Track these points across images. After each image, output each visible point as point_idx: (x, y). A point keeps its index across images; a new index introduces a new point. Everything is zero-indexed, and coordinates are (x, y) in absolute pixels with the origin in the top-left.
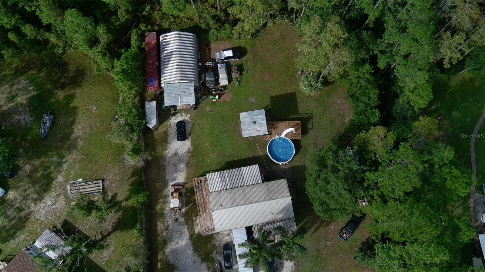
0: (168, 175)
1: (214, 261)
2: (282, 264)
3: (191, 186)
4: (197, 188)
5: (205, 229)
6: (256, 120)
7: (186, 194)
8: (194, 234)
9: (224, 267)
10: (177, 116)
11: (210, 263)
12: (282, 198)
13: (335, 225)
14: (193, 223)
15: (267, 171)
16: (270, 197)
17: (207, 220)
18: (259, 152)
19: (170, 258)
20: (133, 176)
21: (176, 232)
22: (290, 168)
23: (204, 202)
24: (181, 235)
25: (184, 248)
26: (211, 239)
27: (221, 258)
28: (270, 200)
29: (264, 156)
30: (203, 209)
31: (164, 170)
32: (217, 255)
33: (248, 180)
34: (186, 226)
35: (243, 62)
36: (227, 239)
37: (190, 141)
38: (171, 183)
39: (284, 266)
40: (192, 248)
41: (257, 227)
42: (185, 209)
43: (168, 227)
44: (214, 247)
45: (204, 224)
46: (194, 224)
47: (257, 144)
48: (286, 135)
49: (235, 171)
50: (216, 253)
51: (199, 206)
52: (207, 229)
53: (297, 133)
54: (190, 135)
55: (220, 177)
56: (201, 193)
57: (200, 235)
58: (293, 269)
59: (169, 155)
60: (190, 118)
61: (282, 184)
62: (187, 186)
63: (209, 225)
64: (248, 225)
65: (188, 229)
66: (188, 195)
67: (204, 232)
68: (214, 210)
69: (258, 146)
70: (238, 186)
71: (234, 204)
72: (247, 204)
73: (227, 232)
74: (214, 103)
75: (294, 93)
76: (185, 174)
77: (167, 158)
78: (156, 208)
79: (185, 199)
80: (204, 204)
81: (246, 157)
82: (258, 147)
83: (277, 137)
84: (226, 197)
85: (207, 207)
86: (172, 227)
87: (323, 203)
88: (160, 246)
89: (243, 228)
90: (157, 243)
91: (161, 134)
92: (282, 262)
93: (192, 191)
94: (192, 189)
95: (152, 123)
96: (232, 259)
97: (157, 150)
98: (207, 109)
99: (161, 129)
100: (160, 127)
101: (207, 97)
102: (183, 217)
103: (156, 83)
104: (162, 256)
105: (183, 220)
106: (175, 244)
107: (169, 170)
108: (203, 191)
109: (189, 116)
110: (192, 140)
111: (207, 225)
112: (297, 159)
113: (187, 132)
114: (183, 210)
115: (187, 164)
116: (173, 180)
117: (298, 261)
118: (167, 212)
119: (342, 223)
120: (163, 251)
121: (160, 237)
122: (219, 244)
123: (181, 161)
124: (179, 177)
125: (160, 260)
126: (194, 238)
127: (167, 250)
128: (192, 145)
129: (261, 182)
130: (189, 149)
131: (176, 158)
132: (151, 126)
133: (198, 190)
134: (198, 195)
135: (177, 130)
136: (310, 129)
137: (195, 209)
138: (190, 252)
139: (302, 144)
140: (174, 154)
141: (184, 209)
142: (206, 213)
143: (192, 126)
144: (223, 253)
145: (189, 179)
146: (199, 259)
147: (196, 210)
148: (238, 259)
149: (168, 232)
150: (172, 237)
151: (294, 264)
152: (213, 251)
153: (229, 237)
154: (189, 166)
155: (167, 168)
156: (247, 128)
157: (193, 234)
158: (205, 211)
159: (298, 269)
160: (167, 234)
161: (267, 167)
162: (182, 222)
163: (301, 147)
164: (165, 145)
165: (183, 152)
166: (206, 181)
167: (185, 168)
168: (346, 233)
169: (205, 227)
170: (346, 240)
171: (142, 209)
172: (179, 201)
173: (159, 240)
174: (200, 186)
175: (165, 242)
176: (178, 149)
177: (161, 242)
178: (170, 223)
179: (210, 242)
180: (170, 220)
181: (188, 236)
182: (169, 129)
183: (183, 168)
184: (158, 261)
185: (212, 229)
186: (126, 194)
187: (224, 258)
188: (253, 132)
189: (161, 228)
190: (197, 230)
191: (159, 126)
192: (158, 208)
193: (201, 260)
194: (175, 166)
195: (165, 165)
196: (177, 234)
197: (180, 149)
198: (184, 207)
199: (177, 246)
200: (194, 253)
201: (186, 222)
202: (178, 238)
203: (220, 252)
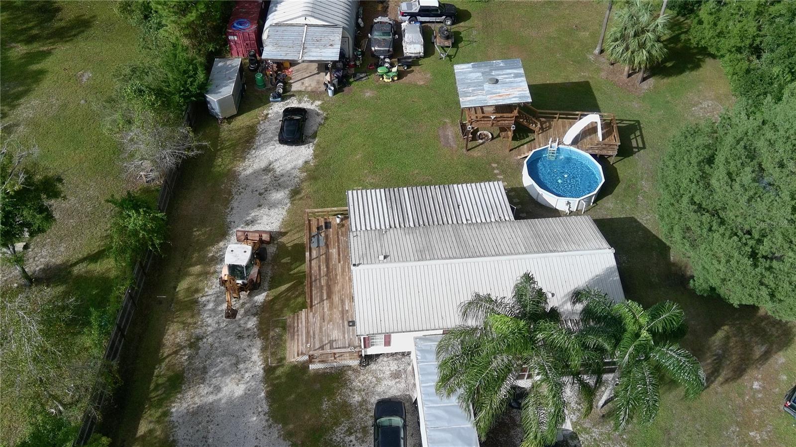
0: (234, 211)
3: (295, 241)
4: (314, 241)
5: (322, 348)
6: (499, 78)
7: (277, 257)
8: (283, 366)
14: (280, 337)
16: (544, 247)
19: (180, 433)
21: (224, 355)
24: (236, 364)
25: (238, 407)
26: (335, 385)
30: (324, 292)
31: (227, 202)
32: (352, 438)
33: (472, 214)
34: (259, 343)
35: (461, 30)
36: (391, 389)
37: (311, 148)
38: (240, 230)
42: (267, 296)
43: (199, 338)
44: (345, 409)
45: (320, 332)
46: (288, 335)
47: (494, 165)
48: (574, 142)
49: (435, 191)
50: (350, 432)
51: (310, 285)
52: (327, 349)
53: (607, 140)
54: (314, 136)
57: (299, 369)
59: (249, 171)
60: (321, 107)
62: (283, 240)
65: (264, 349)
66: (283, 261)
71: (426, 255)
73: (394, 366)
76: (285, 213)
77: (242, 177)
78: (175, 288)
80: (328, 280)
82: (496, 171)
83: (551, 147)
86: (211, 339)
88: (153, 395)
90: (149, 383)
91: (239, 130)
94: (299, 247)
97: (219, 160)
98: (368, 94)
99: (243, 120)
100: (240, 118)
101: (370, 75)
102: (254, 315)
103: (250, 28)
104: (151, 426)
105: (253, 323)
106: (211, 389)
107: (240, 202)
108: (331, 247)
109: (318, 103)
110: (317, 147)
113: (308, 132)
114: (260, 297)
115: (295, 193)
116: (248, 224)
118: (208, 298)
120: (160, 410)
121: (163, 365)
122: (362, 400)
123: (279, 186)
124: (265, 219)
125: (143, 437)
126: (279, 377)
127: (179, 407)
128: (316, 156)
129: (513, 218)
130: (306, 162)
131: (267, 178)
132: (213, 99)
133: (314, 247)
134: (314, 257)
136: (639, 149)
137: (297, 297)
138: (255, 420)
139: (620, 176)
140: (264, 170)
141: (264, 294)
143: (322, 122)
144: (375, 425)
149: (197, 354)
150: (205, 368)
152: (338, 423)
153: (400, 382)
154: (298, 197)
155: (236, 197)
156: (473, 90)
157: (276, 364)
158: (329, 296)
160: (191, 357)
162: (248, 329)
163: (618, 181)
164: (243, 151)
165: (290, 169)
167: (287, 201)
173: (157, 376)
174: (323, 234)
175: (176, 383)
176: (276, 161)
177: (162, 381)
178: (210, 329)
179: (331, 393)
180: (210, 321)
181: (259, 369)
182: (261, 122)
183: (282, 200)
188: (491, 98)
189: (177, 340)
190: (295, 354)
192: (183, 285)
194: (260, 194)
195: (234, 190)
196: (225, 362)
197: (282, 161)
198: (265, 290)
199: (211, 398)
200: (270, 426)
201: (263, 331)
202: (225, 373)
203: (364, 430)
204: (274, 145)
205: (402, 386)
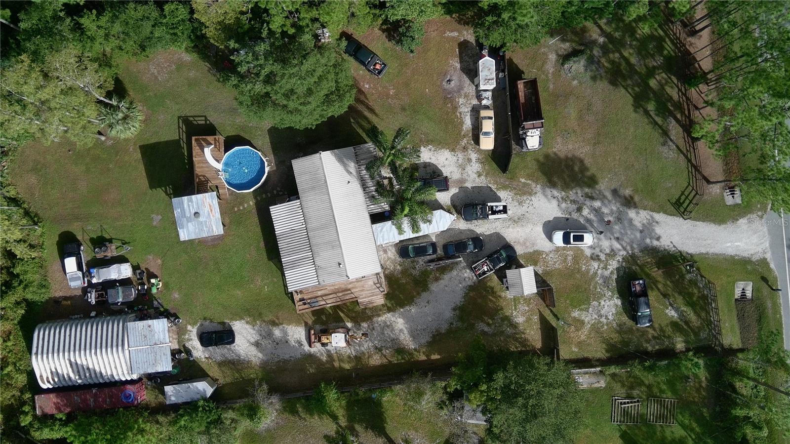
0: (293, 355)
1: (426, 271)
2: (427, 165)
3: (311, 315)
4: (313, 305)
5: (378, 288)
6: (193, 212)
7: (323, 323)
8: (386, 304)
9: (435, 256)
10: (190, 348)
11: (429, 277)
12: (323, 167)
13: (363, 82)
14: (370, 309)
15: (281, 191)
16: (322, 185)
17: (363, 287)
18: (249, 205)
19: (423, 341)
20: (297, 412)
21: (384, 333)
22: (275, 154)
23: (335, 293)
24: (388, 326)
25: (408, 319)
26: (393, 279)
27: (421, 260)
28: (327, 186)
29: (255, 198)
30: (346, 293)
31: (285, 362)
32: (417, 267)
33: (296, 223)
34: (375, 319)
35: (87, 238)
36: (392, 254)
37: (234, 322)
38: (306, 347)
39: (429, 163)
40: (407, 308)
41: (372, 206)
42: (348, 322)
43: (376, 348)
44: (404, 272)
45: (370, 290)
46: (371, 306)
47: (236, 209)
48: (218, 161)
49: (282, 244)
50: (414, 268)
51: (342, 301)
52: (378, 285)
53: (213, 142)
54: (223, 323)
55: (292, 268)
56: (321, 299)
57: (388, 296)
58: (433, 149)
59: (260, 355)
60: (193, 324)
61: (301, 166)
62: (310, 322)
63: (371, 283)
64: (368, 220)
65: (379, 316)
66: (324, 319)
67: (382, 290)
68: (347, 276)
69: (238, 207)
70: (307, 238)
71: (336, 244)
72: (335, 222)
73: (381, 253)
74: (166, 285)
75: (142, 148)
76: (291, 326)
77: (265, 358)
78: (348, 370)
79: (331, 324)
80: (339, 292)
81: (259, 228)
82: (241, 208)
83: (223, 177)
84: (325, 257)
85: (343, 286)
86: (376, 342)
87: (328, 100)
88: (407, 359)
89: (374, 228)
90: (401, 363)
91: (223, 372)
92: (423, 165)
93: (319, 313)
94: (315, 313)
95: (204, 390)
96: (423, 243)
97: (252, 376)
98: (177, 296)
99: (214, 372)
100: (211, 375)
101: (155, 297)
102: (360, 325)
103: (130, 389)
104: (421, 354)
105: (365, 325)
106: (401, 334)
107: (285, 354)
108: (317, 295)
109: (189, 328)
110: (232, 319)
111: (372, 286)
112: (258, 142)
113: (219, 328)
114: (349, 325)
115: (274, 324)
116: (302, 345)
117: (421, 141)
118: (353, 351)
119: (361, 70)
120: (414, 352)
121: (392, 360)
122: (399, 265)
123: (270, 334)
124: (297, 336)
125: (427, 356)
126: (392, 305)
127: (412, 345)
128: (241, 318)
129: (299, 201)
130: (247, 323)
131: (264, 342)
132: (209, 391)
133: (317, 304)
134: (324, 303)
135: (216, 345)
136: (206, 120)
137: (347, 307)
138: (413, 310)
139: (233, 134)
140: (258, 347)
142: (353, 288)
143: (208, 321)
144: (413, 257)
145: (298, 319)
146: (425, 295)
147: (348, 304)
148: (421, 234)
149: (385, 346)
150: (392, 340)
151: (424, 147)
152: (411, 274)
153: (389, 249)
154: (277, 321)
155: (281, 357)
156: (206, 227)
157: (386, 308)
158: (349, 290)
159: (432, 141)
160: (387, 348)
161: (275, 192)
162: (369, 326)
163: (238, 136)
164: (243, 363)
165: (255, 332)
166: (301, 292)
167: (281, 327)
168: (375, 65)
169: (375, 289)
170: (385, 65)
171: (349, 392)
172: (335, 333)
173: (398, 360)
174: (309, 301)
175: (400, 350)
176: (248, 341)
177: (400, 357)
178: (370, 344)
179: (397, 280)
180: (366, 346)
181: (389, 315)
182: (214, 360)
183: (281, 330)
184: (429, 359)
185: (377, 277)
186: (325, 420)
187: (420, 256)
188: (213, 216)
189: (378, 358)
190: (379, 300)
191: (208, 376)
192: (347, 366)
193: (425, 291)
194: (277, 344)
195: (276, 360)
196: (387, 332)
197: (249, 338)
198: (345, 324)
199: (406, 332)
200: (416, 303)
201: (369, 318)
202: (393, 330)
203: (413, 262)
204: (235, 346)
205: (390, 248)
